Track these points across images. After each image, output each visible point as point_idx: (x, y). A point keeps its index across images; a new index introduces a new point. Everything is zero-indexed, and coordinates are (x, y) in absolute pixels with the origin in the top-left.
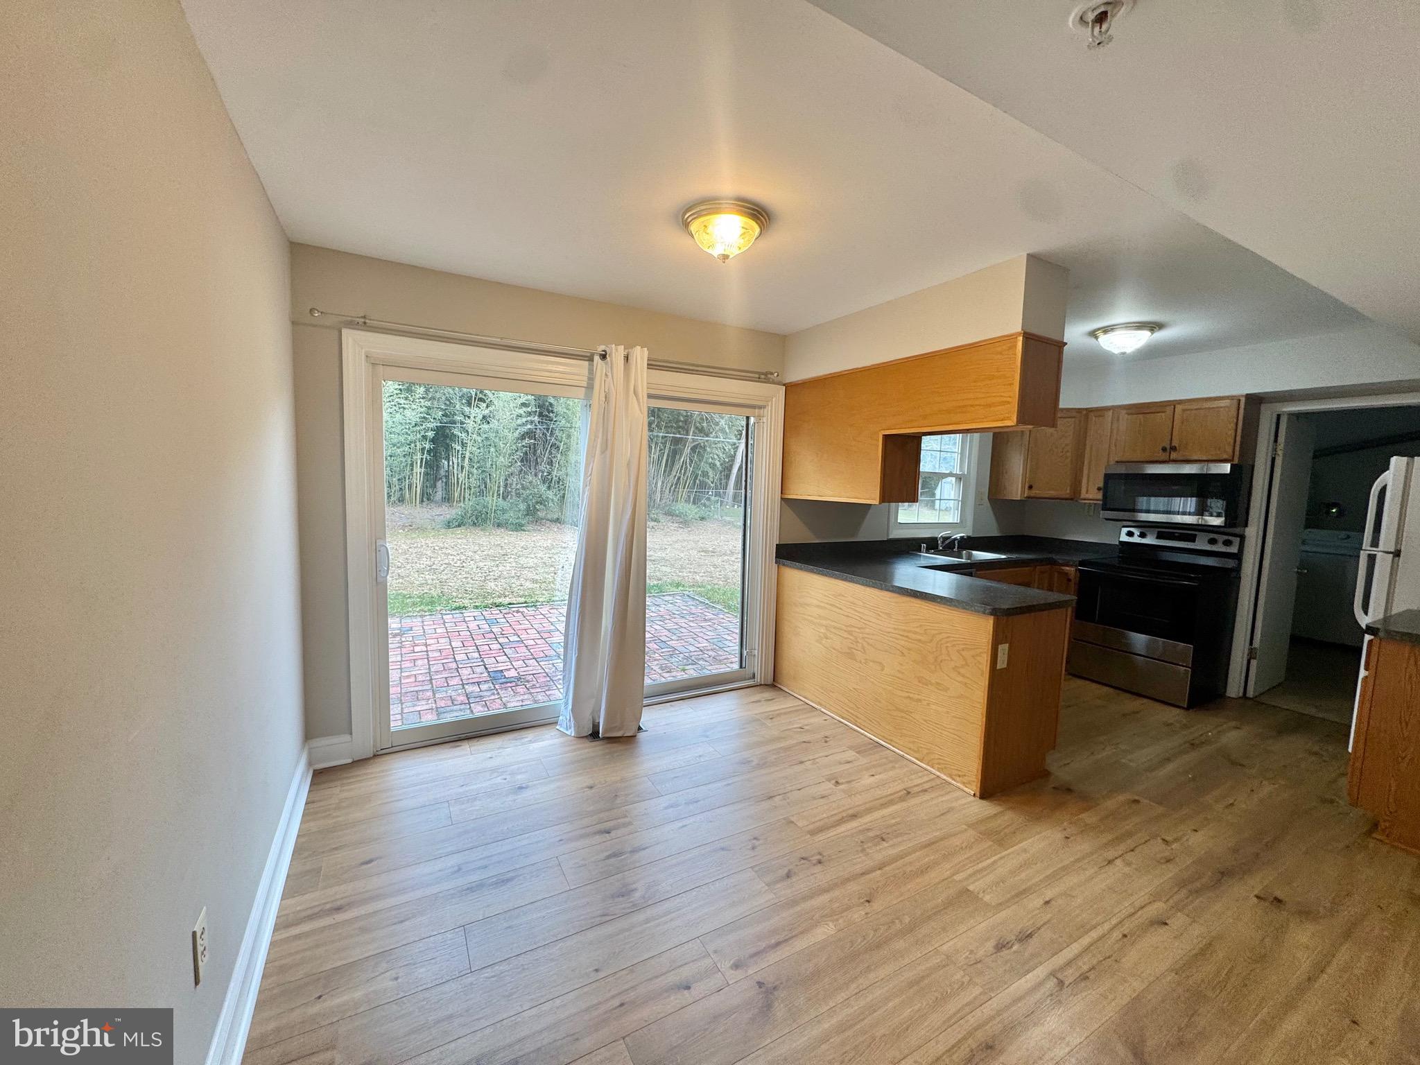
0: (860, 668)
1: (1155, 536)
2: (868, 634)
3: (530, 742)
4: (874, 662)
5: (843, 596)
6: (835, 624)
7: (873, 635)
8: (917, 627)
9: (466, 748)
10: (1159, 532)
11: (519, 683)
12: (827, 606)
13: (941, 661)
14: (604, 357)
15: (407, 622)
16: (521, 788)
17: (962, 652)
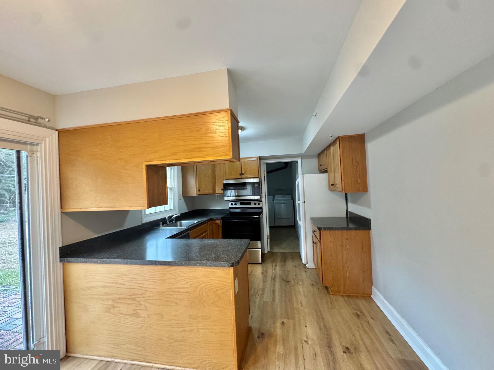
0: (144, 321)
1: (239, 204)
2: (149, 297)
4: (155, 314)
5: (125, 275)
6: (121, 296)
7: (153, 296)
8: (185, 284)
10: (240, 203)
12: (111, 285)
13: (204, 301)
17: (216, 292)
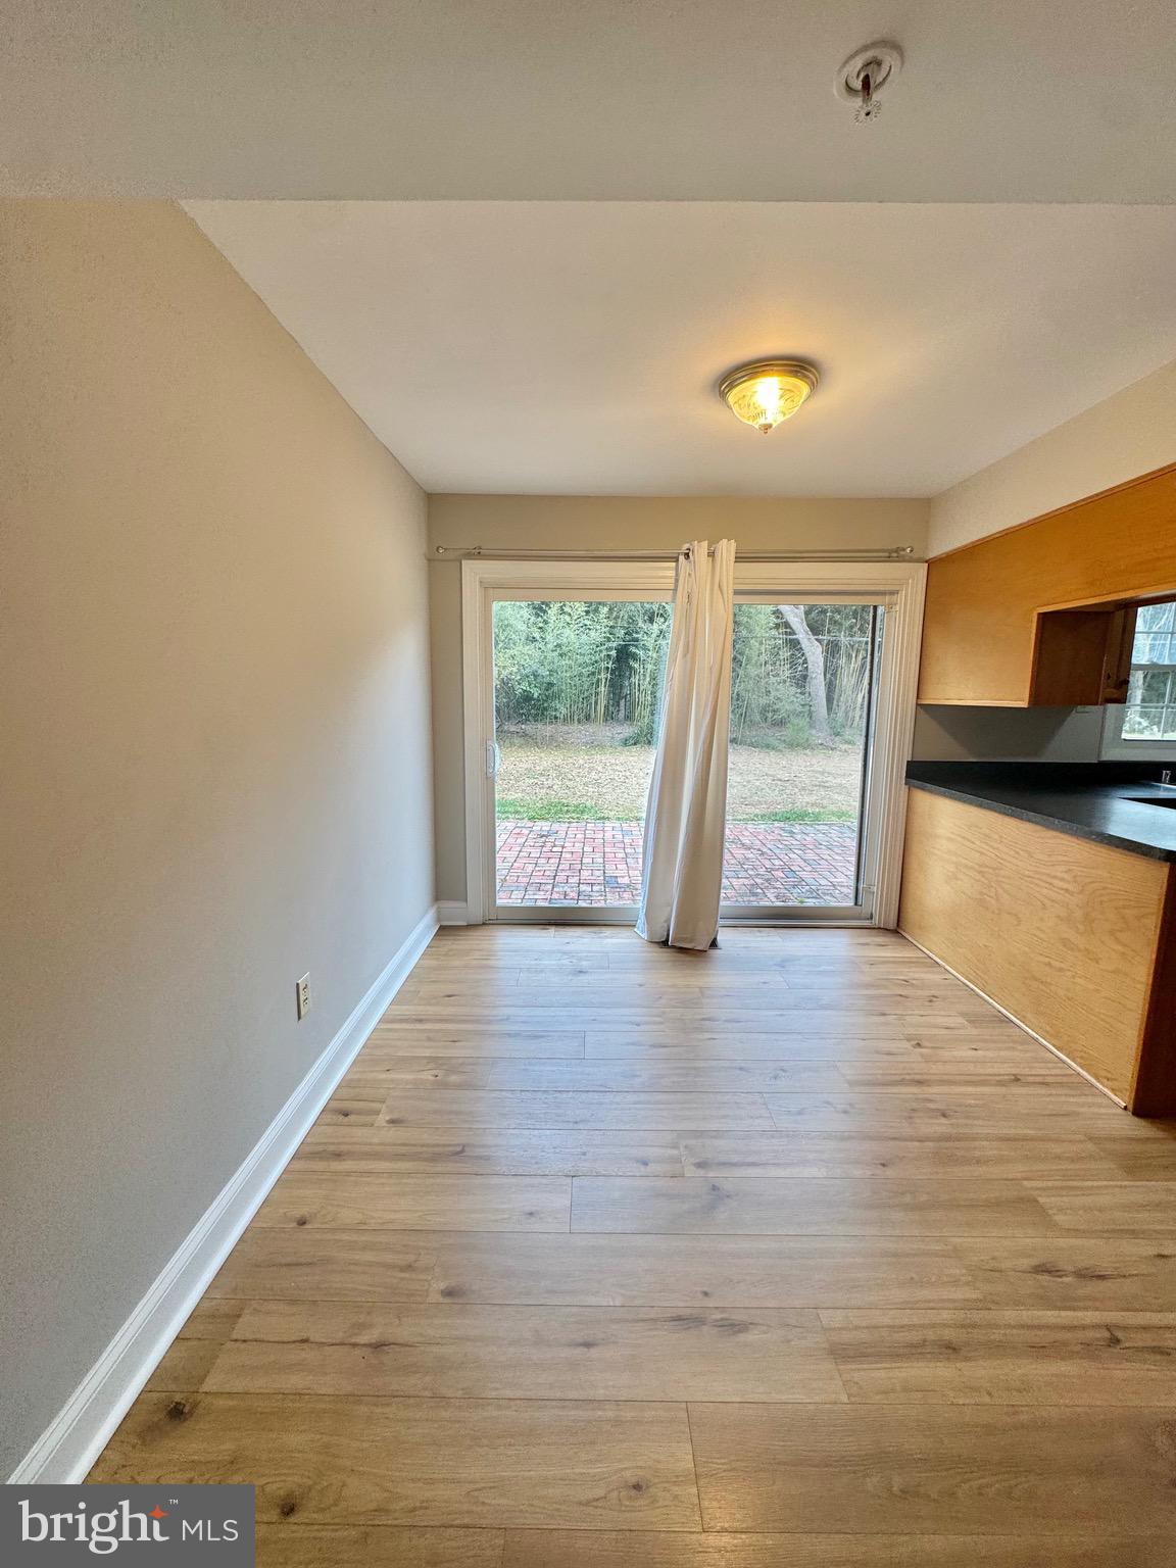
2: (1004, 877)
3: (607, 937)
4: (1009, 913)
6: (967, 862)
7: (1010, 878)
9: (552, 930)
11: (627, 889)
12: (957, 838)
13: (1094, 921)
14: (687, 556)
15: (556, 826)
16: (581, 972)
17: (1121, 910)
